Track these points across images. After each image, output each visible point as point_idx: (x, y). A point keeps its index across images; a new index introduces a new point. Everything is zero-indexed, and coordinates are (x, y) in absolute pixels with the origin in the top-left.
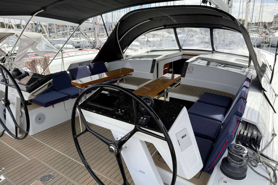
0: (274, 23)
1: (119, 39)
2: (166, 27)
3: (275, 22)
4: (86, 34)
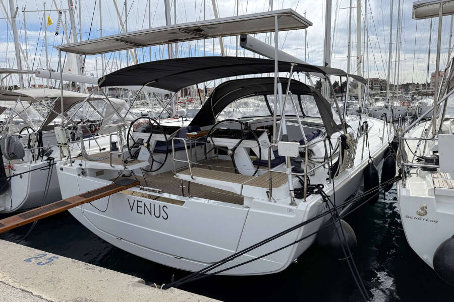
0: (431, 85)
1: (213, 105)
2: (256, 94)
3: (433, 83)
4: (162, 101)
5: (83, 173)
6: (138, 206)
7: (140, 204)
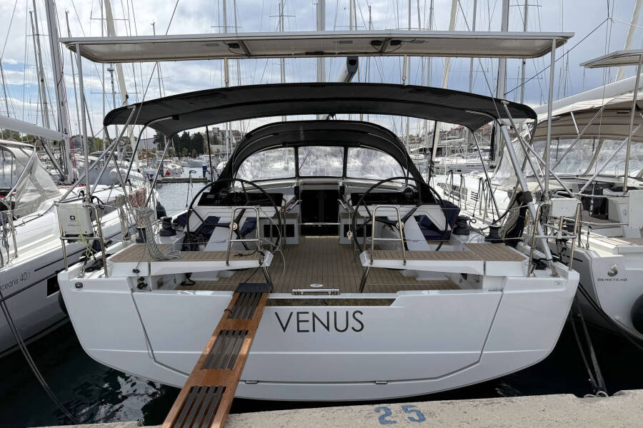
1: (234, 160)
5: (142, 285)
6: (298, 321)
7: (302, 317)
